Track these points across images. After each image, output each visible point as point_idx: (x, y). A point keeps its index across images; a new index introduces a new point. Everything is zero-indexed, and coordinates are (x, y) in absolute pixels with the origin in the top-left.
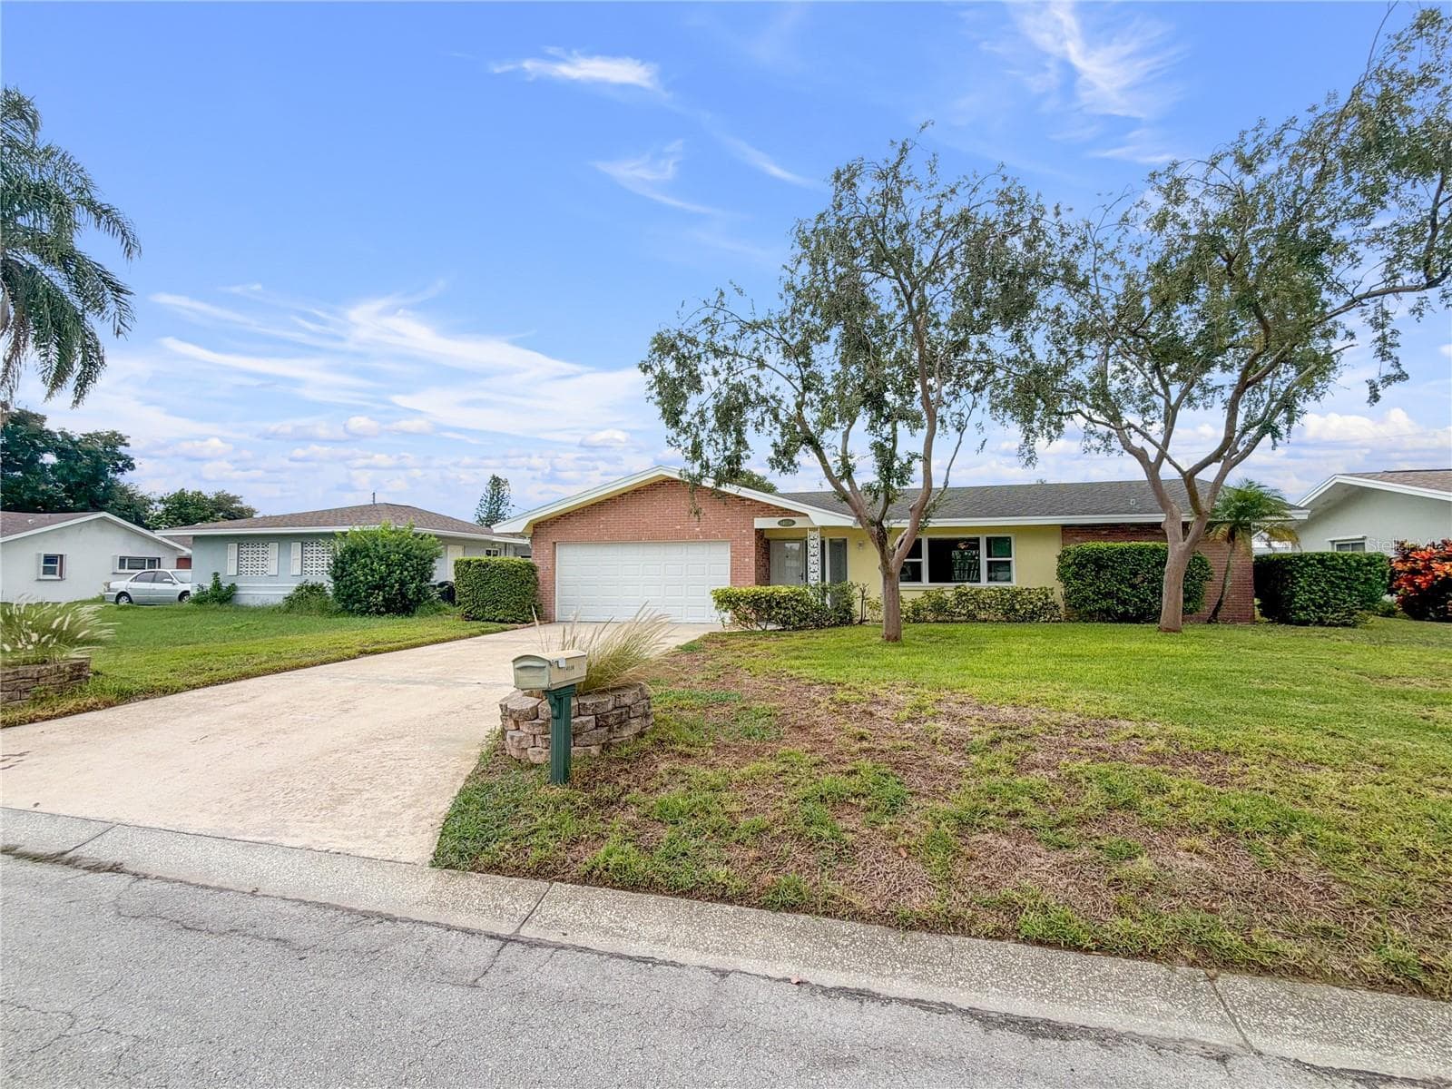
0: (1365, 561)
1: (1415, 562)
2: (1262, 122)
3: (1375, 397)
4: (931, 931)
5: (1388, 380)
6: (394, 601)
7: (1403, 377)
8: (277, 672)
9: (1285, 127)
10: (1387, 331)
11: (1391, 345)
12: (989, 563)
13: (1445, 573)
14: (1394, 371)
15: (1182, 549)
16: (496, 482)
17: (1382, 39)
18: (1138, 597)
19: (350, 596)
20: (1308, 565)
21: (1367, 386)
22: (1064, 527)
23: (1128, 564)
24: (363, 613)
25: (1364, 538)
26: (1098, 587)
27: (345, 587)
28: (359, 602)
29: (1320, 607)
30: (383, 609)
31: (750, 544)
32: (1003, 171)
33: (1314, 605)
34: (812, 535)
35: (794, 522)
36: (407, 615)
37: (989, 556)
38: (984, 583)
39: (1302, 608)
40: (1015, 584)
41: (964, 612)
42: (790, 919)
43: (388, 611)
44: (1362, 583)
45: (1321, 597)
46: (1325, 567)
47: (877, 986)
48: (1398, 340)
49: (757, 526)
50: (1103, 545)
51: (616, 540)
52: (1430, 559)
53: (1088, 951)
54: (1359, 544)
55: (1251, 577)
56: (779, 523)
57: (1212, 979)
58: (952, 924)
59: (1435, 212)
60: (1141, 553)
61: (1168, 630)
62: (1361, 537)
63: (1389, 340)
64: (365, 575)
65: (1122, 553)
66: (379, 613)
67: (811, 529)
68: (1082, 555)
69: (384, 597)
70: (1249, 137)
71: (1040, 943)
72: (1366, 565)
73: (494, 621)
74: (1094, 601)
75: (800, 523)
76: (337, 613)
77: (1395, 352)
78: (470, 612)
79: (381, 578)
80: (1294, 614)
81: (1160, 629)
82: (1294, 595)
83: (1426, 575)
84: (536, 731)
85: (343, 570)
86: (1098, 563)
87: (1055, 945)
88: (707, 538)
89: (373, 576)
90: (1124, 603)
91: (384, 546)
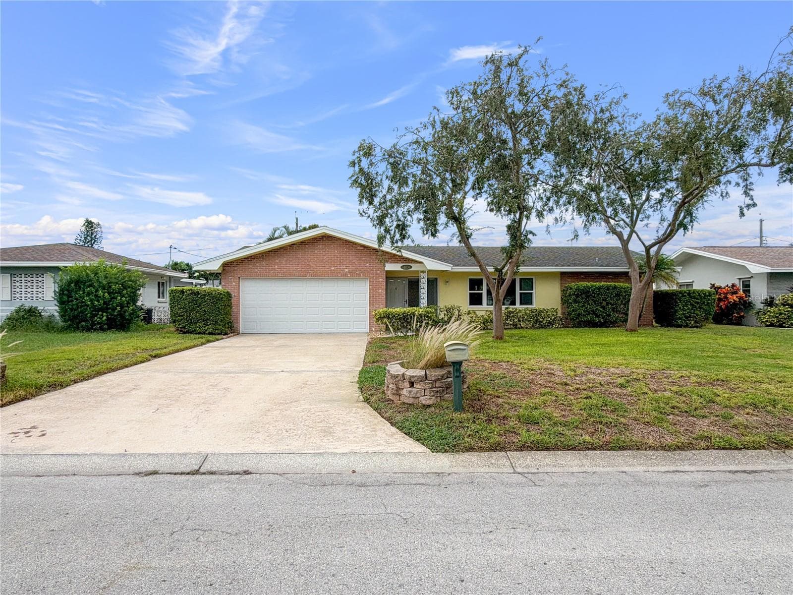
0: (708, 294)
1: (720, 295)
2: (715, 76)
3: (742, 214)
4: (682, 449)
5: (748, 206)
6: (114, 320)
7: (754, 205)
8: (113, 370)
9: (724, 81)
10: (748, 182)
11: (750, 190)
12: (521, 293)
13: (734, 300)
14: (751, 202)
15: (641, 287)
16: (89, 224)
17: (776, 54)
18: (606, 313)
19: (75, 317)
20: (683, 296)
21: (739, 209)
22: (563, 274)
23: (602, 295)
24: (88, 329)
25: (693, 282)
26: (586, 308)
27: (71, 310)
28: (86, 321)
29: (687, 318)
30: (105, 326)
31: (382, 280)
32: (566, 69)
33: (685, 317)
34: (422, 275)
35: (411, 267)
36: (124, 330)
37: (521, 290)
38: (518, 306)
39: (680, 318)
40: (535, 306)
41: (511, 323)
42: (626, 453)
43: (110, 328)
44: (706, 305)
45: (688, 313)
46: (691, 297)
47: (679, 469)
48: (753, 187)
49: (386, 269)
50: (589, 284)
51: (287, 276)
52: (727, 293)
53: (741, 449)
54: (690, 285)
55: (652, 302)
56: (402, 267)
57: (784, 452)
58: (689, 447)
59: (781, 133)
60: (608, 289)
61: (632, 330)
62: (691, 281)
63: (749, 187)
64: (91, 300)
65: (599, 288)
66: (102, 329)
67: (422, 272)
68: (578, 289)
69: (107, 316)
70: (707, 83)
71: (724, 449)
72: (708, 296)
73: (204, 333)
74: (584, 315)
75: (415, 267)
76: (62, 330)
77: (751, 193)
78: (184, 328)
79: (105, 303)
80: (676, 321)
81: (627, 330)
82: (676, 311)
83: (725, 301)
84: (427, 387)
85: (69, 296)
86: (585, 293)
87: (730, 449)
88: (353, 276)
89: (98, 301)
90: (598, 316)
91: (106, 277)
